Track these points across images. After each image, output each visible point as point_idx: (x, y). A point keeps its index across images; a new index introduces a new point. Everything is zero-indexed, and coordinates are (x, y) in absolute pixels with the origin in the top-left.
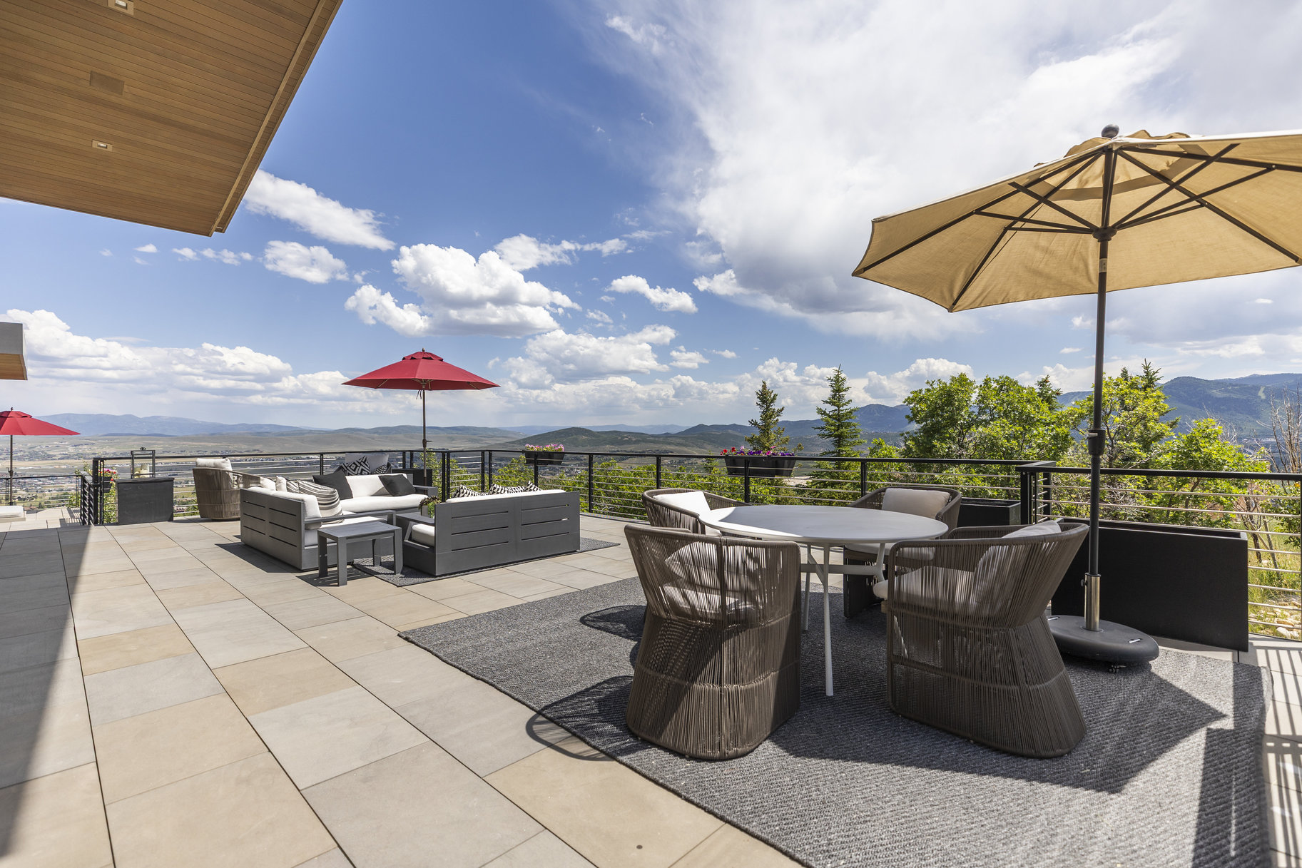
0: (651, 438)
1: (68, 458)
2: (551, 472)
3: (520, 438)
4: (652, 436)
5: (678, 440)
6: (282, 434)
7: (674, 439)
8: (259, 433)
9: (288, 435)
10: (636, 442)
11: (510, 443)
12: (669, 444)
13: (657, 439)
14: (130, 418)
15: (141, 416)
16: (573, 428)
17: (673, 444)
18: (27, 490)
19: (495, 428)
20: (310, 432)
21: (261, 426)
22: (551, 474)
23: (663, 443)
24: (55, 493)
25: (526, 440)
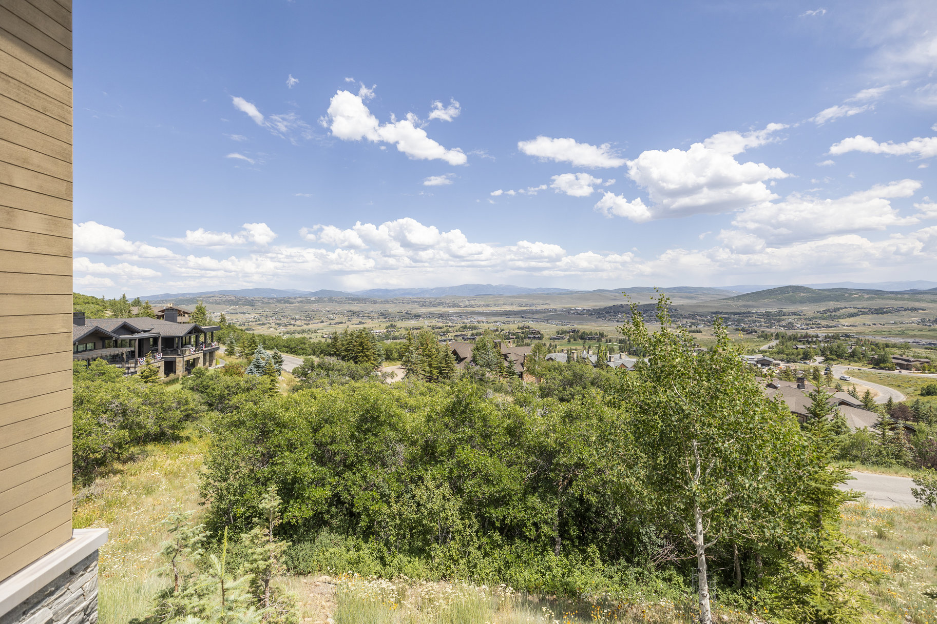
0: (890, 295)
1: (466, 307)
2: (767, 325)
3: (733, 295)
4: (892, 293)
5: (932, 297)
6: (560, 294)
7: (926, 296)
8: (548, 294)
9: (563, 294)
10: (868, 299)
11: (723, 299)
12: (918, 301)
13: (899, 296)
14: (489, 286)
15: (494, 284)
16: (790, 286)
17: (924, 300)
18: (452, 323)
19: (710, 288)
20: (576, 292)
21: (549, 289)
22: (767, 327)
23: (909, 300)
24: (462, 325)
25: (739, 298)
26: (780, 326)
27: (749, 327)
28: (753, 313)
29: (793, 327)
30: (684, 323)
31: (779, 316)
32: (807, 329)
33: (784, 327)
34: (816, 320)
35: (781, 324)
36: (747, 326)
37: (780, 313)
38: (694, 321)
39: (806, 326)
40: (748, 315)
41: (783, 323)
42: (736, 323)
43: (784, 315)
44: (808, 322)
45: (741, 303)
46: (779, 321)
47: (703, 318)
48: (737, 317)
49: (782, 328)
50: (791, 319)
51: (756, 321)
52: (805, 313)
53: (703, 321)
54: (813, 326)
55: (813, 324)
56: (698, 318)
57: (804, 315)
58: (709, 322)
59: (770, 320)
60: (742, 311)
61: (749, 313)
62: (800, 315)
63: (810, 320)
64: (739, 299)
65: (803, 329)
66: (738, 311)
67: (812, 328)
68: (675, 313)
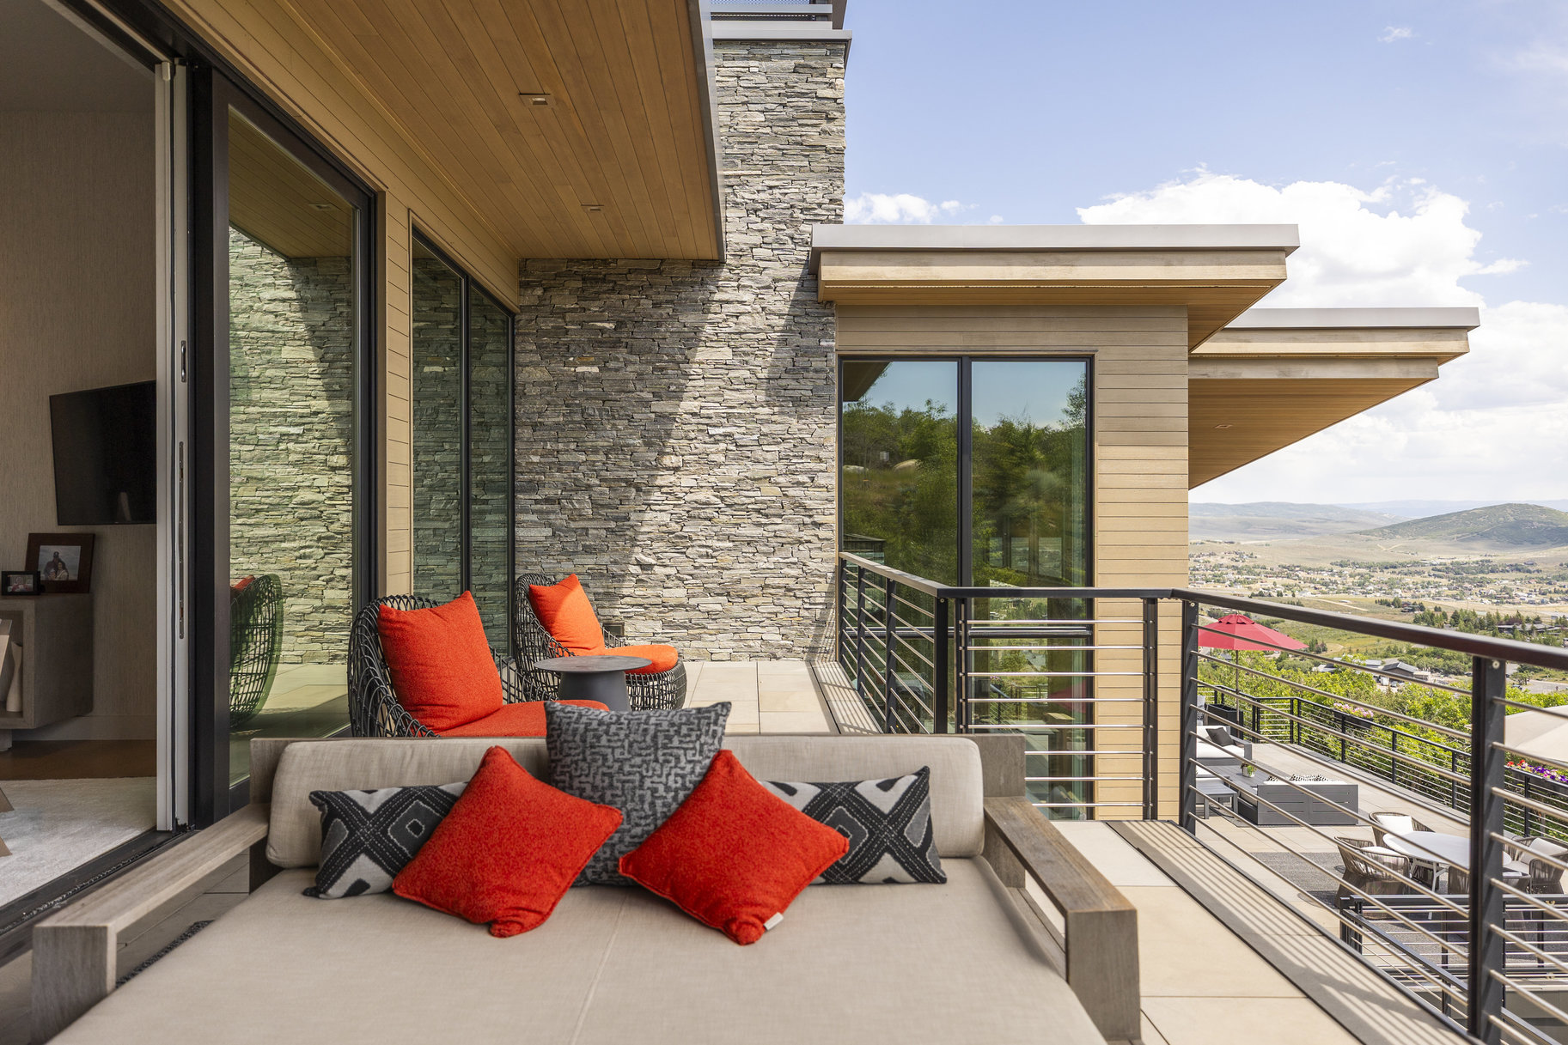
2: (1455, 592)
11: (1361, 533)
16: (1510, 505)
19: (1331, 506)
22: (1454, 597)
25: (1395, 530)
26: (1483, 596)
27: (1413, 597)
28: (1423, 565)
29: (1510, 597)
30: (1270, 585)
31: (1482, 572)
32: (1543, 602)
33: (1490, 597)
34: (1562, 583)
35: (1485, 590)
36: (1409, 594)
37: (1485, 567)
38: (1291, 582)
39: (1542, 597)
40: (1413, 569)
41: (1490, 589)
42: (1385, 587)
43: (1492, 571)
44: (1546, 587)
45: (1398, 542)
46: (1481, 584)
47: (1312, 576)
48: (1386, 576)
49: (1486, 601)
50: (1506, 580)
51: (1429, 583)
52: (1539, 567)
53: (1312, 581)
54: (1556, 597)
55: (1556, 592)
56: (1302, 574)
57: (1538, 571)
58: (1326, 584)
59: (1462, 580)
60: (1401, 561)
61: (1415, 564)
62: (1529, 572)
63: (1550, 584)
64: (1396, 533)
65: (1532, 603)
66: (1392, 560)
67: (1552, 600)
68: (1249, 563)
